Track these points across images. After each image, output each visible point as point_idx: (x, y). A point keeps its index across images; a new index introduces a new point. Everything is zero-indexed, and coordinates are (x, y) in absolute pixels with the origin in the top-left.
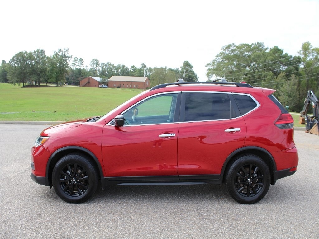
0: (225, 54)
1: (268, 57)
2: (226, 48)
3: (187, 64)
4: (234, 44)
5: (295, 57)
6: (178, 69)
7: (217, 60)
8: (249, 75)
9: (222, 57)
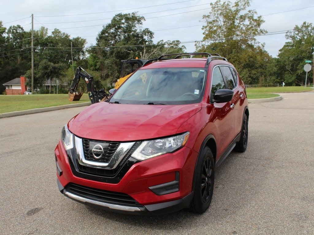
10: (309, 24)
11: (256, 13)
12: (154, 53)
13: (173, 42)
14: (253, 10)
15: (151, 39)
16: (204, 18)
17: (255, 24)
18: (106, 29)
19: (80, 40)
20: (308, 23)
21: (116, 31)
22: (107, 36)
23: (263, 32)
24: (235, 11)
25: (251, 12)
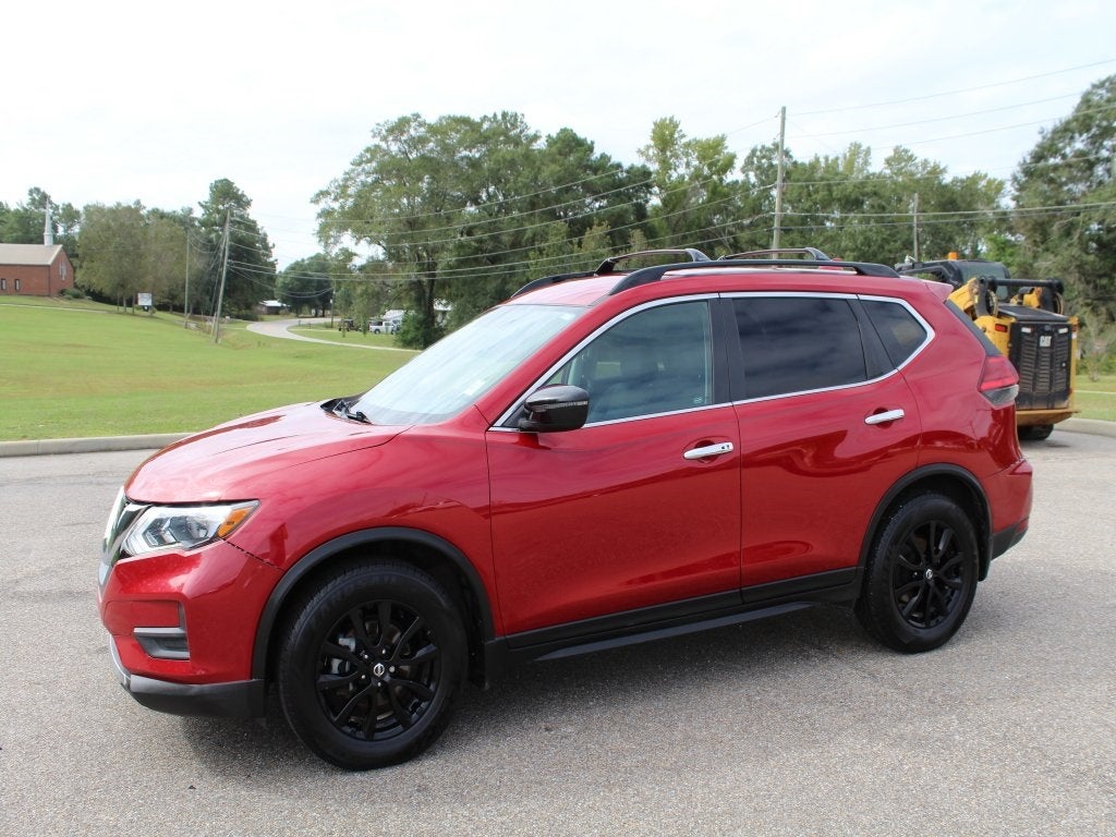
0: (387, 152)
1: (544, 168)
2: (391, 131)
3: (225, 192)
4: (418, 116)
5: (632, 168)
6: (190, 211)
7: (359, 174)
8: (478, 235)
9: (374, 164)
18: (1052, 139)
19: (984, 183)
21: (1093, 143)
22: (1056, 168)
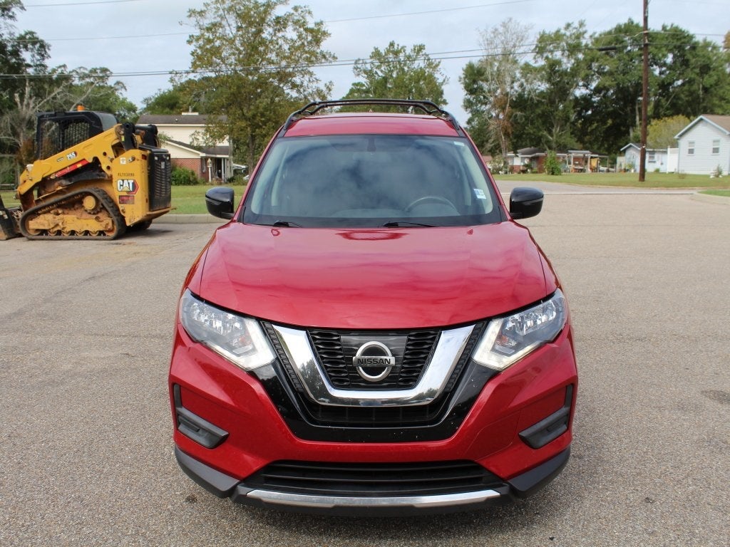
10: (400, 48)
11: (310, 13)
12: (54, 98)
13: (91, 71)
14: (302, 6)
15: (43, 59)
16: (190, 16)
17: (310, 38)
20: (398, 45)
23: (327, 56)
24: (264, 5)
25: (300, 10)
